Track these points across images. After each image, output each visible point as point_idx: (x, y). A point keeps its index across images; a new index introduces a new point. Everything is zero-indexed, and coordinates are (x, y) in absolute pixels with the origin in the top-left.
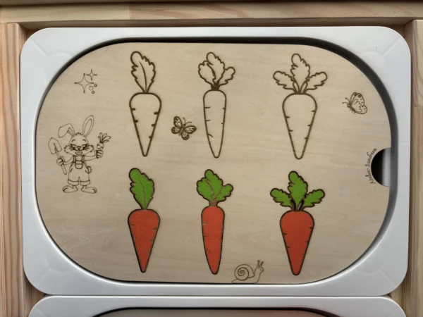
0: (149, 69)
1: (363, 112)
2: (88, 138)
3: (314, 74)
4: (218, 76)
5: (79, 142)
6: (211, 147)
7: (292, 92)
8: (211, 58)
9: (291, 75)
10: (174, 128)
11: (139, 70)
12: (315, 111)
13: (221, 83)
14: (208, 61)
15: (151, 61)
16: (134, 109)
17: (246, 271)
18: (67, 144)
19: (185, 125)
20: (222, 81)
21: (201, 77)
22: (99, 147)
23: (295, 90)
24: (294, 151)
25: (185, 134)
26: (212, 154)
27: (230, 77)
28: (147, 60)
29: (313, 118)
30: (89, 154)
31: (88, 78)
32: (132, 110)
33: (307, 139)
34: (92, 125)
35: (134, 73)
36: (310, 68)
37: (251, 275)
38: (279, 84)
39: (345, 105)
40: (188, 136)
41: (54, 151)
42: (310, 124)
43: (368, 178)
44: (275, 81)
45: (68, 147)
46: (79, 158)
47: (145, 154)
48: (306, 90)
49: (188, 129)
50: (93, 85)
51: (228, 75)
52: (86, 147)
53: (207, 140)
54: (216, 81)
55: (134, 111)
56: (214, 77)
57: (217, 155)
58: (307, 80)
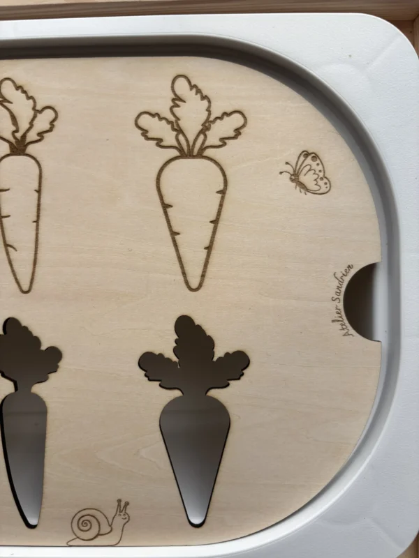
1: (324, 189)
3: (219, 115)
4: (24, 126)
6: (13, 271)
7: (175, 153)
8: (8, 90)
9: (172, 118)
12: (223, 192)
13: (29, 139)
14: (1, 96)
17: (93, 520)
20: (32, 136)
23: (180, 149)
24: (184, 273)
26: (16, 286)
27: (47, 127)
29: (221, 205)
33: (209, 248)
36: (209, 101)
37: (105, 529)
38: (147, 138)
39: (287, 176)
42: (213, 218)
43: (338, 326)
44: (140, 132)
48: (202, 149)
51: (42, 123)
54: (19, 135)
56: (14, 128)
57: (25, 288)
58: (205, 128)
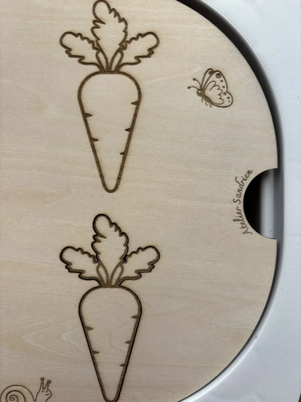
1: (227, 103)
3: (135, 35)
7: (95, 69)
9: (93, 38)
12: (137, 104)
17: (19, 395)
23: (99, 65)
24: (102, 176)
29: (135, 115)
33: (125, 154)
36: (126, 24)
38: (71, 56)
39: (194, 91)
43: (238, 224)
44: (64, 50)
48: (120, 65)
58: (123, 47)
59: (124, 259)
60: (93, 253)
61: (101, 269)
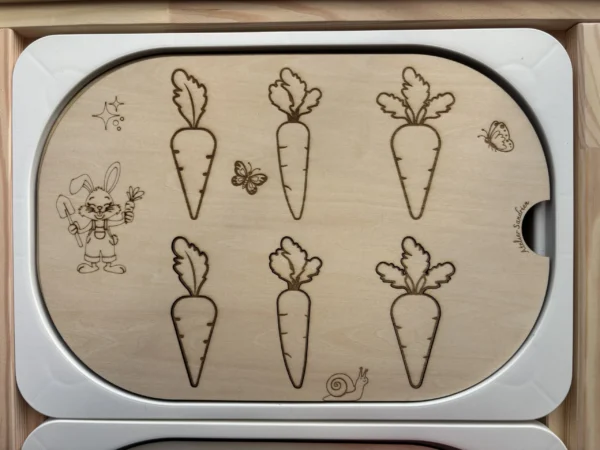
0: (198, 93)
1: (509, 148)
2: (113, 194)
3: (436, 95)
4: (298, 102)
5: (100, 200)
6: (289, 205)
7: (404, 122)
8: (287, 76)
9: (403, 98)
10: (235, 177)
11: (184, 95)
12: (438, 150)
13: (301, 111)
14: (282, 80)
15: (200, 82)
16: (177, 152)
17: (342, 382)
18: (83, 204)
19: (251, 173)
20: (304, 109)
21: (273, 103)
22: (128, 206)
23: (408, 119)
24: (409, 207)
25: (251, 186)
26: (290, 214)
27: (314, 102)
28: (195, 81)
29: (436, 159)
30: (114, 217)
31: (111, 109)
32: (175, 152)
33: (427, 189)
34: (118, 175)
35: (177, 99)
36: (429, 86)
37: (351, 388)
38: (385, 112)
39: (482, 139)
40: (256, 189)
41: (64, 215)
42: (431, 167)
43: (518, 245)
44: (380, 107)
45: (85, 208)
46: (100, 223)
47: (194, 215)
48: (424, 119)
49: (255, 179)
50: (118, 118)
51: (311, 99)
52: (109, 208)
53: (283, 193)
54: (294, 108)
55: (177, 155)
56: (290, 103)
57: (297, 216)
58: (426, 104)
59: (427, 272)
60: (402, 267)
61: (408, 281)
